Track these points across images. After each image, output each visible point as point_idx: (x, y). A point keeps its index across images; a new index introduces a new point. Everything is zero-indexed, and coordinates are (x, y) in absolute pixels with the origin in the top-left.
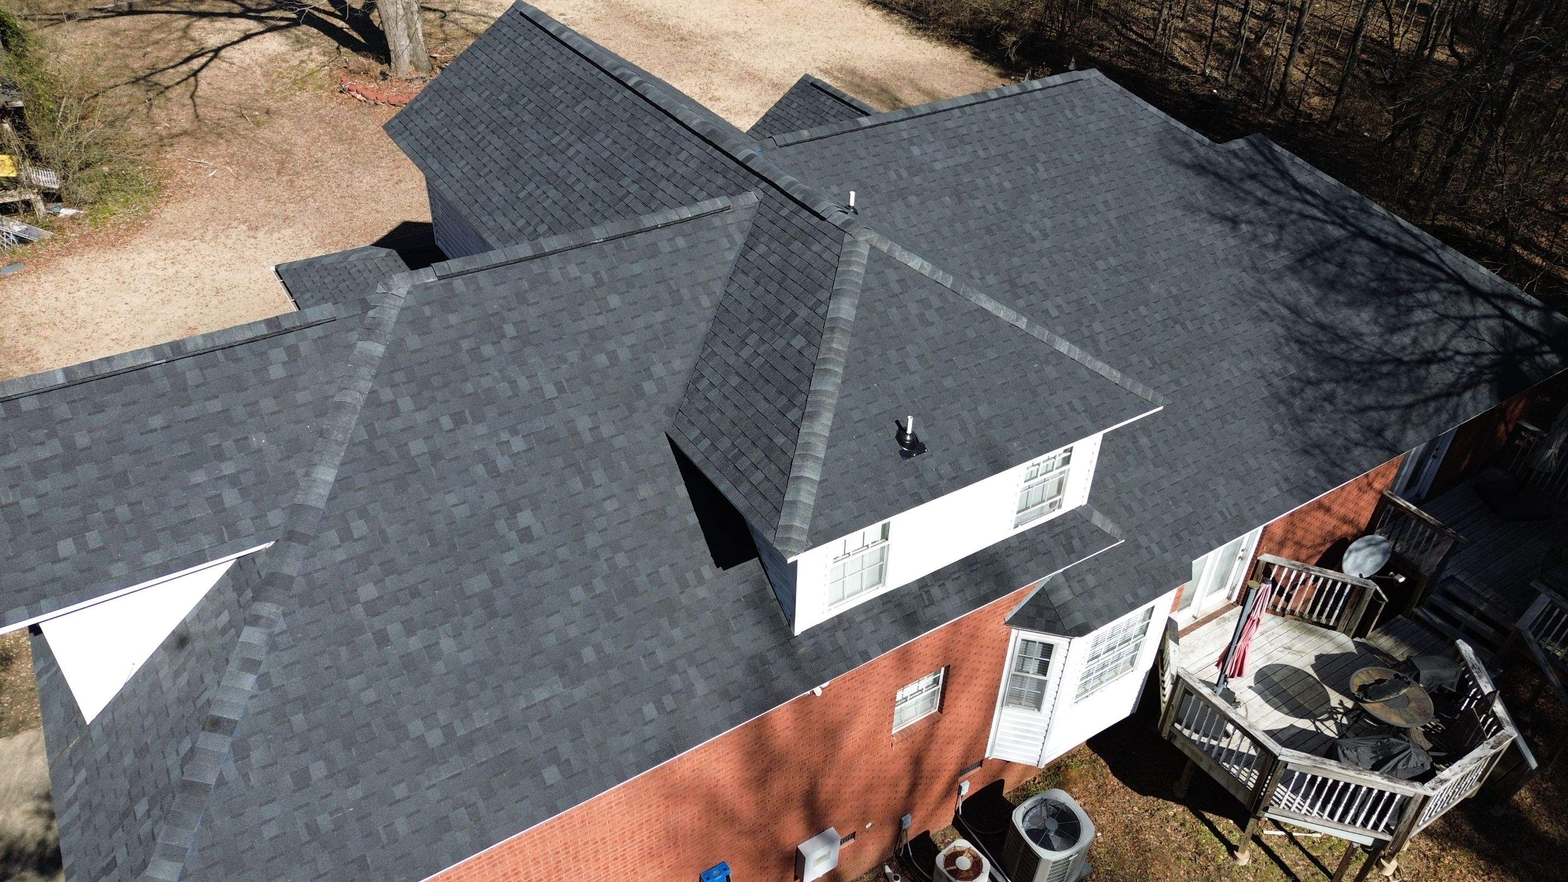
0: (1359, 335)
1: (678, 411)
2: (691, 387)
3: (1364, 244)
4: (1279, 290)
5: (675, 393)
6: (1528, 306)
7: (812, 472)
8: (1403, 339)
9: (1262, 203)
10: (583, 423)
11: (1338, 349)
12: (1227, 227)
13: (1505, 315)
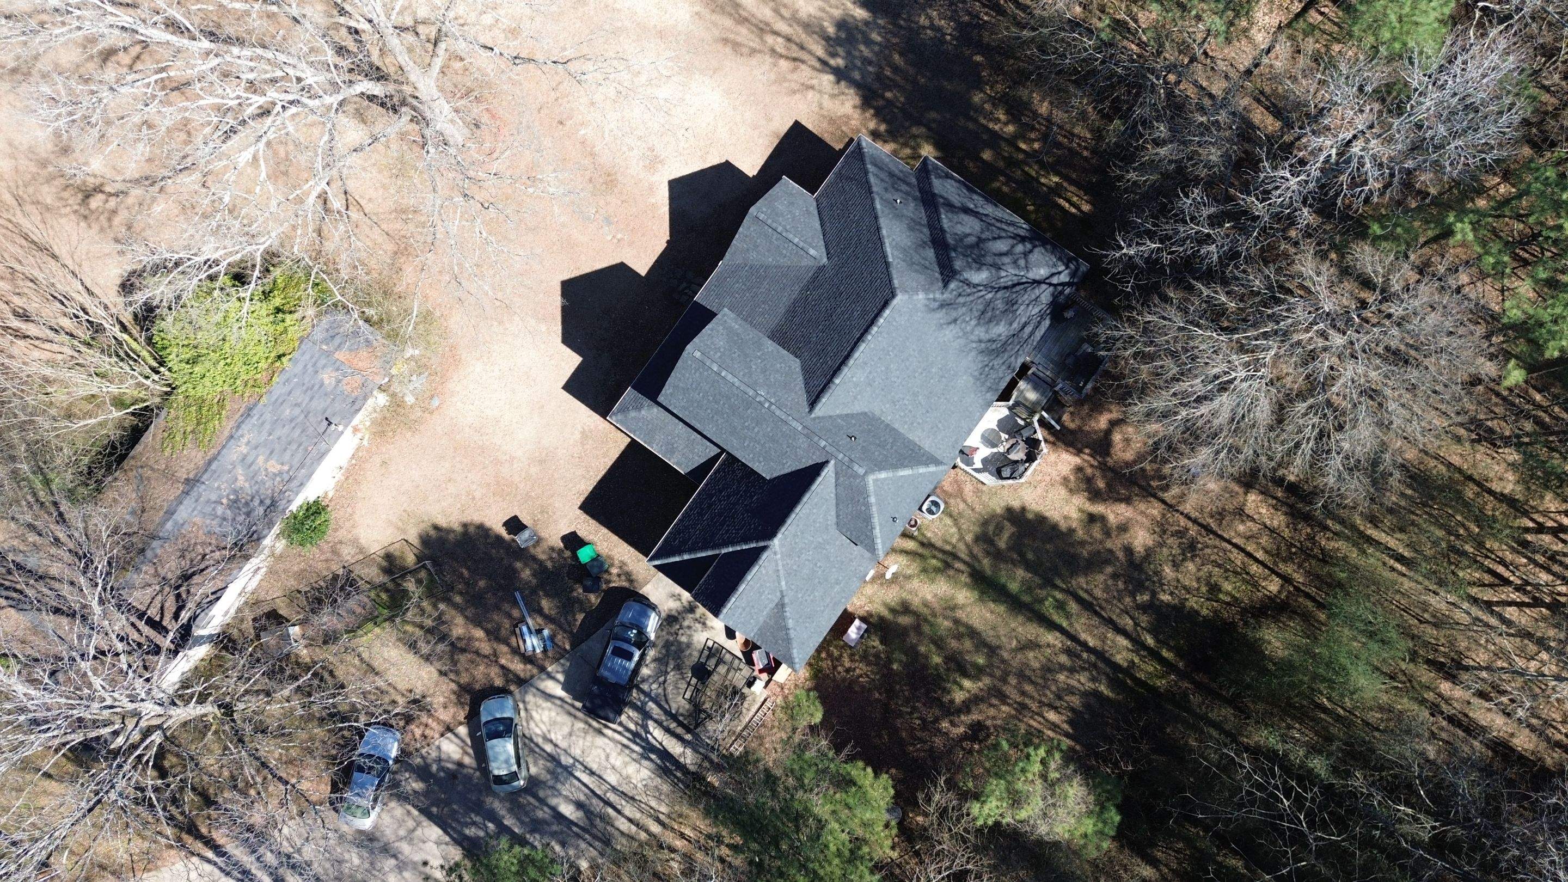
0: (1000, 335)
1: (837, 524)
2: (838, 516)
3: (999, 295)
4: (973, 338)
5: (835, 520)
6: (1059, 273)
7: (879, 541)
8: (1015, 325)
9: (964, 304)
10: (820, 540)
11: (994, 346)
12: (952, 326)
13: (1050, 284)
